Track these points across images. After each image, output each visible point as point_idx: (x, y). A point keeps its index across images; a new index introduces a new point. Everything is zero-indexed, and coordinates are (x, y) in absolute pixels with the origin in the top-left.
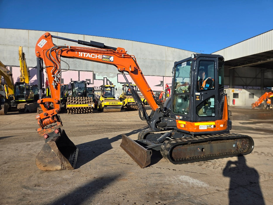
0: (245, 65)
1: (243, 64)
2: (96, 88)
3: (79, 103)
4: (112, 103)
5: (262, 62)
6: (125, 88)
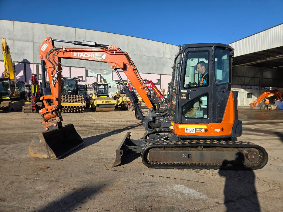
0: (245, 64)
1: (242, 63)
2: (89, 85)
3: (69, 101)
4: (105, 102)
5: (262, 61)
6: (119, 86)
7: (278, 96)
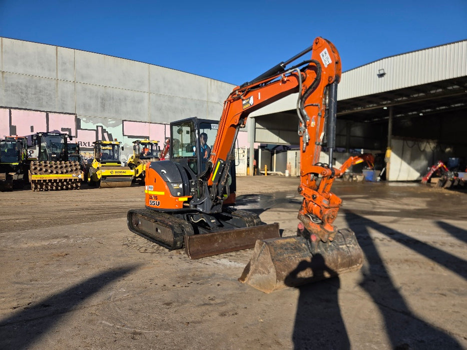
2: (83, 144)
3: (55, 172)
4: (116, 172)
5: (347, 111)
6: (137, 147)
7: (369, 162)
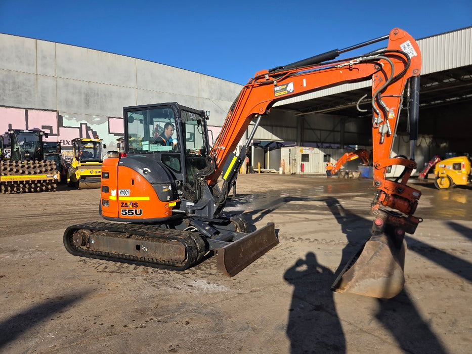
0: (320, 111)
1: (316, 109)
2: (66, 142)
4: (96, 172)
6: (121, 145)
